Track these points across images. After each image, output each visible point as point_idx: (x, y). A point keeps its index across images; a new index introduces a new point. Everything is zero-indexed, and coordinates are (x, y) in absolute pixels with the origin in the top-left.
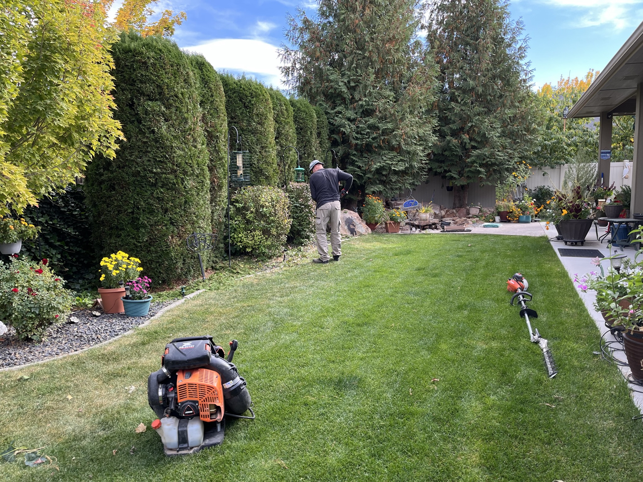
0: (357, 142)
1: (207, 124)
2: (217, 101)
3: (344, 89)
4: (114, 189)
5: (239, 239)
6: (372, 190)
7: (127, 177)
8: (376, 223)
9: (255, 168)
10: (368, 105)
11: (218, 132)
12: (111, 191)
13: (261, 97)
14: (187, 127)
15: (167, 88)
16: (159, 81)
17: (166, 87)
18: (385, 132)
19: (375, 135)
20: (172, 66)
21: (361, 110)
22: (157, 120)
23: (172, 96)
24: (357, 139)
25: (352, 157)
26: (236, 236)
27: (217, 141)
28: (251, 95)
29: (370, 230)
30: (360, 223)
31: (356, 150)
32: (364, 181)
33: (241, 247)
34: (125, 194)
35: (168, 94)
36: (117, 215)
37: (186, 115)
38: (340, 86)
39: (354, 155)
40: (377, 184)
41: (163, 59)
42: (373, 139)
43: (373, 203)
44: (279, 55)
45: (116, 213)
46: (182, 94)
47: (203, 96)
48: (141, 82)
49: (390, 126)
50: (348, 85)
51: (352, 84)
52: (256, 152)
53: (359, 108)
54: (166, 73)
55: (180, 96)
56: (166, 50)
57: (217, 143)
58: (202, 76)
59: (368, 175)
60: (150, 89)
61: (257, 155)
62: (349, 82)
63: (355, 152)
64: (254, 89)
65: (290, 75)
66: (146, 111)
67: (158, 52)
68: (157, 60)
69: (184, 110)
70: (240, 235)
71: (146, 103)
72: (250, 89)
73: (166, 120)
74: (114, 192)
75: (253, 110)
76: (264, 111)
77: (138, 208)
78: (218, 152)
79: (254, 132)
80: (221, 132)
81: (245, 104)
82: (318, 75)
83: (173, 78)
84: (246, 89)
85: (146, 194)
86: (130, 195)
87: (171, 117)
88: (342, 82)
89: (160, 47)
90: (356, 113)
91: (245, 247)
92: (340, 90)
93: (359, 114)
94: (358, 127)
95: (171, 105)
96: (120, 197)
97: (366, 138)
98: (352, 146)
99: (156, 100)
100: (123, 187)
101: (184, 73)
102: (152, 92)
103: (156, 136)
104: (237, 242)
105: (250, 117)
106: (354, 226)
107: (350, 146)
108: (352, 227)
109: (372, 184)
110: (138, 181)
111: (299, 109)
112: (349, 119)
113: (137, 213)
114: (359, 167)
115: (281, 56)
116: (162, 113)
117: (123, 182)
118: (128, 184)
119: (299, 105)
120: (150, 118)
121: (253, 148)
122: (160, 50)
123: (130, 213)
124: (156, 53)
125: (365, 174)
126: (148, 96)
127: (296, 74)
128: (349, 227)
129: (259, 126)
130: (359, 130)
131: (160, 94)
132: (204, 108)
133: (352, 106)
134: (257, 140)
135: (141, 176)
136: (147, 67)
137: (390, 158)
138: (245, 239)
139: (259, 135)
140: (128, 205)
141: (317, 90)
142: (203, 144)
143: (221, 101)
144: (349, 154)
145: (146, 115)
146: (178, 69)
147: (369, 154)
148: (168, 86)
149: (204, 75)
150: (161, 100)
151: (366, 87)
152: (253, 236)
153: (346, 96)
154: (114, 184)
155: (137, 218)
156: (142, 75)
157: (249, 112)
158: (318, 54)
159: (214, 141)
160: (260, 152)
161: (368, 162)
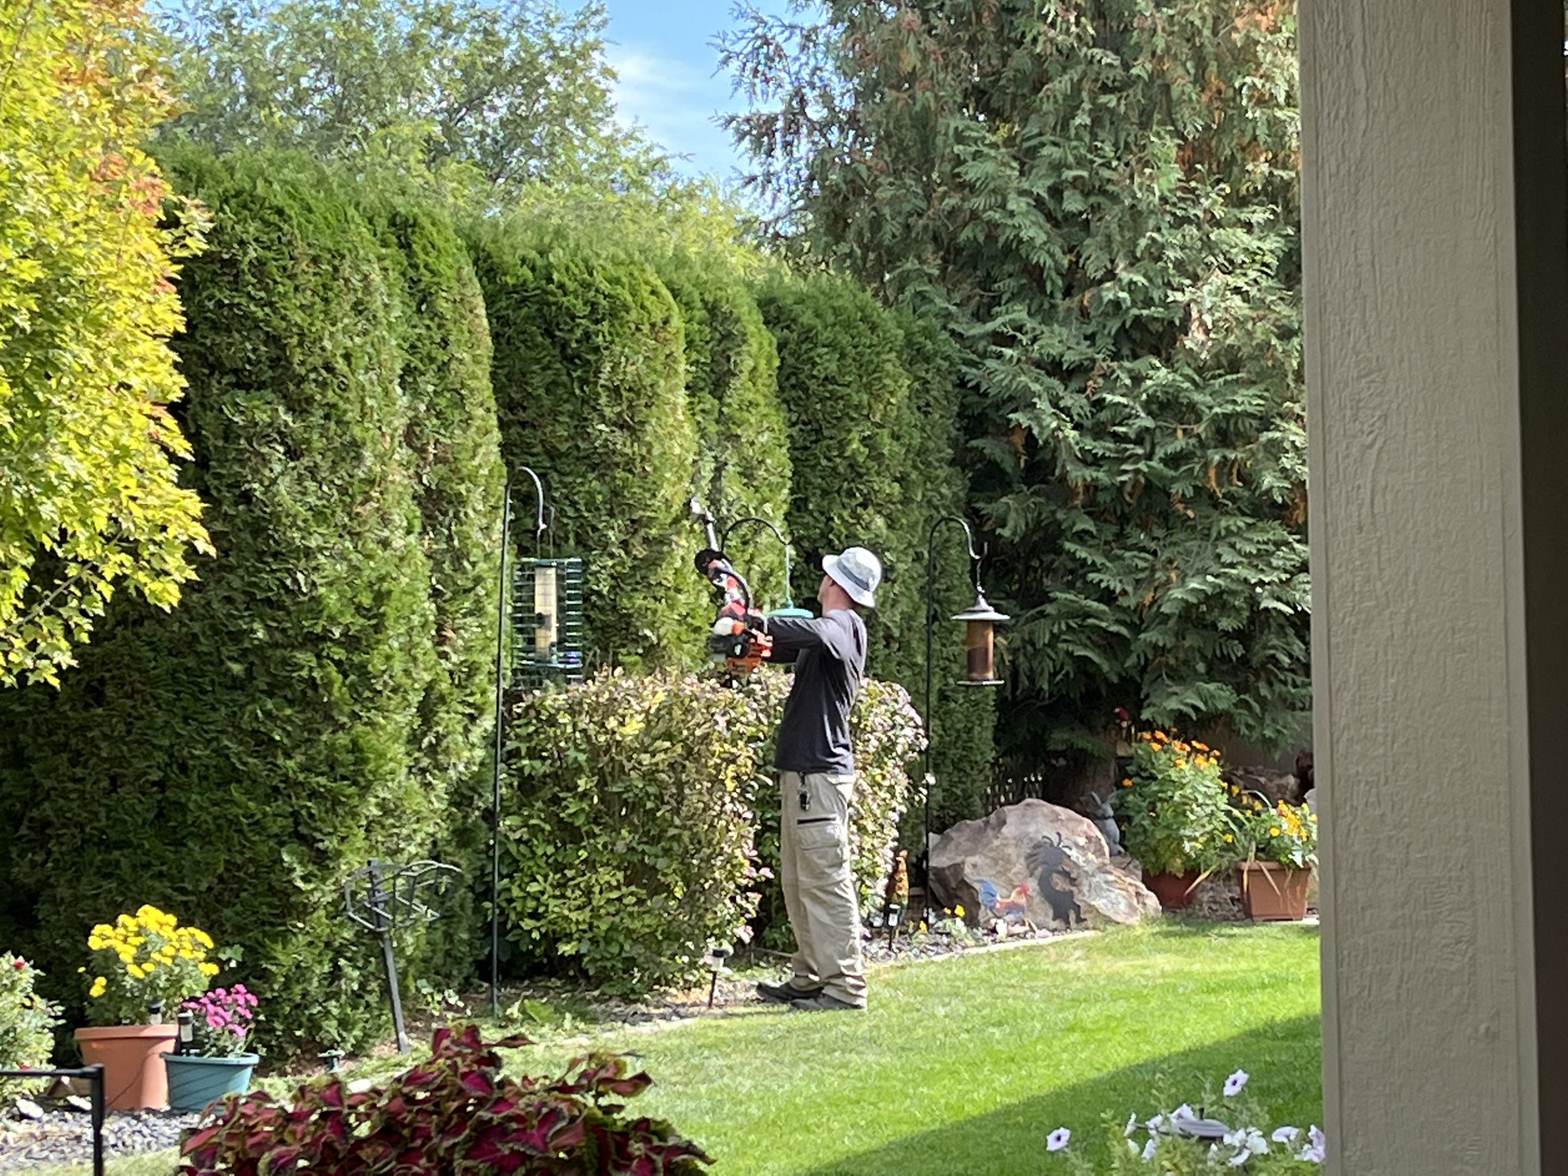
0: (1090, 473)
1: (422, 451)
2: (461, 361)
3: (1033, 230)
4: (100, 698)
5: (531, 904)
6: (1173, 704)
7: (151, 655)
8: (1192, 873)
9: (602, 610)
10: (1148, 302)
11: (462, 480)
12: (87, 706)
13: (634, 315)
14: (360, 474)
15: (301, 344)
16: (275, 321)
17: (295, 340)
18: (1226, 432)
19: (1180, 443)
20: (315, 260)
21: (1114, 326)
22: (263, 455)
23: (315, 369)
24: (1092, 460)
25: (1068, 546)
26: (516, 892)
27: (456, 516)
28: (594, 311)
29: (1152, 900)
30: (1102, 869)
31: (1093, 510)
32: (1131, 661)
33: (535, 935)
34: (140, 718)
35: (302, 363)
36: (108, 793)
37: (357, 431)
38: (1012, 214)
39: (1081, 537)
40: (1198, 676)
41: (290, 243)
42: (1174, 460)
43: (1173, 774)
44: (725, 62)
45: (105, 784)
46: (347, 357)
47: (413, 346)
48: (215, 327)
49: (1247, 400)
50: (1051, 205)
51: (1073, 203)
52: (605, 545)
53: (1105, 314)
54: (296, 289)
55: (340, 365)
56: (296, 206)
57: (461, 523)
58: (411, 273)
59: (1150, 636)
60: (244, 349)
61: (612, 556)
62: (1056, 192)
63: (1088, 525)
64: (605, 286)
65: (778, 152)
66: (227, 427)
67: (275, 218)
68: (269, 248)
69: (352, 415)
70: (533, 888)
71: (226, 398)
72: (586, 286)
73: (292, 454)
74: (100, 711)
75: (598, 371)
76: (643, 370)
77: (184, 768)
78: (458, 557)
79: (601, 463)
80: (472, 478)
81: (564, 345)
82: (913, 153)
83: (320, 306)
84: (571, 286)
85: (214, 716)
86: (160, 721)
87: (308, 441)
88: (1022, 193)
89: (280, 201)
90: (1091, 338)
91: (552, 939)
92: (1010, 233)
93: (1105, 342)
94: (1099, 404)
95: (310, 400)
96: (121, 728)
97: (1137, 458)
98: (1072, 493)
99: (262, 386)
100: (134, 691)
101: (356, 281)
102: (249, 361)
103: (258, 512)
104: (521, 916)
105: (584, 402)
106: (1073, 881)
107: (1063, 491)
108: (1060, 884)
109: (1176, 676)
110: (187, 670)
111: (808, 336)
112: (1054, 368)
113: (179, 786)
114: (1108, 597)
115: (735, 65)
116: (280, 433)
117: (136, 676)
118: (153, 682)
119: (807, 318)
120: (241, 451)
121: (595, 529)
122: (280, 212)
123: (154, 784)
124: (266, 223)
125: (1136, 629)
126: (235, 372)
127: (803, 148)
128: (1045, 885)
129: (619, 438)
130: (1104, 416)
131: (274, 363)
132: (416, 394)
133: (1073, 303)
134: (615, 493)
135: (198, 654)
136: (236, 276)
137: (1248, 555)
138: (552, 902)
139: (619, 474)
140: (146, 757)
141: (908, 227)
142: (409, 532)
143: (476, 360)
144: (1061, 533)
145: (226, 439)
146: (336, 269)
147: (1159, 532)
148: (301, 335)
149: (415, 267)
150: (277, 385)
151: (1136, 216)
152: (588, 892)
153: (1043, 258)
154: (102, 681)
155: (177, 803)
156: (220, 304)
157: (583, 381)
158: (910, 60)
159: (445, 514)
160: (624, 544)
161: (1153, 570)
